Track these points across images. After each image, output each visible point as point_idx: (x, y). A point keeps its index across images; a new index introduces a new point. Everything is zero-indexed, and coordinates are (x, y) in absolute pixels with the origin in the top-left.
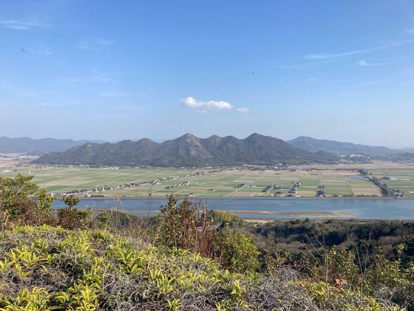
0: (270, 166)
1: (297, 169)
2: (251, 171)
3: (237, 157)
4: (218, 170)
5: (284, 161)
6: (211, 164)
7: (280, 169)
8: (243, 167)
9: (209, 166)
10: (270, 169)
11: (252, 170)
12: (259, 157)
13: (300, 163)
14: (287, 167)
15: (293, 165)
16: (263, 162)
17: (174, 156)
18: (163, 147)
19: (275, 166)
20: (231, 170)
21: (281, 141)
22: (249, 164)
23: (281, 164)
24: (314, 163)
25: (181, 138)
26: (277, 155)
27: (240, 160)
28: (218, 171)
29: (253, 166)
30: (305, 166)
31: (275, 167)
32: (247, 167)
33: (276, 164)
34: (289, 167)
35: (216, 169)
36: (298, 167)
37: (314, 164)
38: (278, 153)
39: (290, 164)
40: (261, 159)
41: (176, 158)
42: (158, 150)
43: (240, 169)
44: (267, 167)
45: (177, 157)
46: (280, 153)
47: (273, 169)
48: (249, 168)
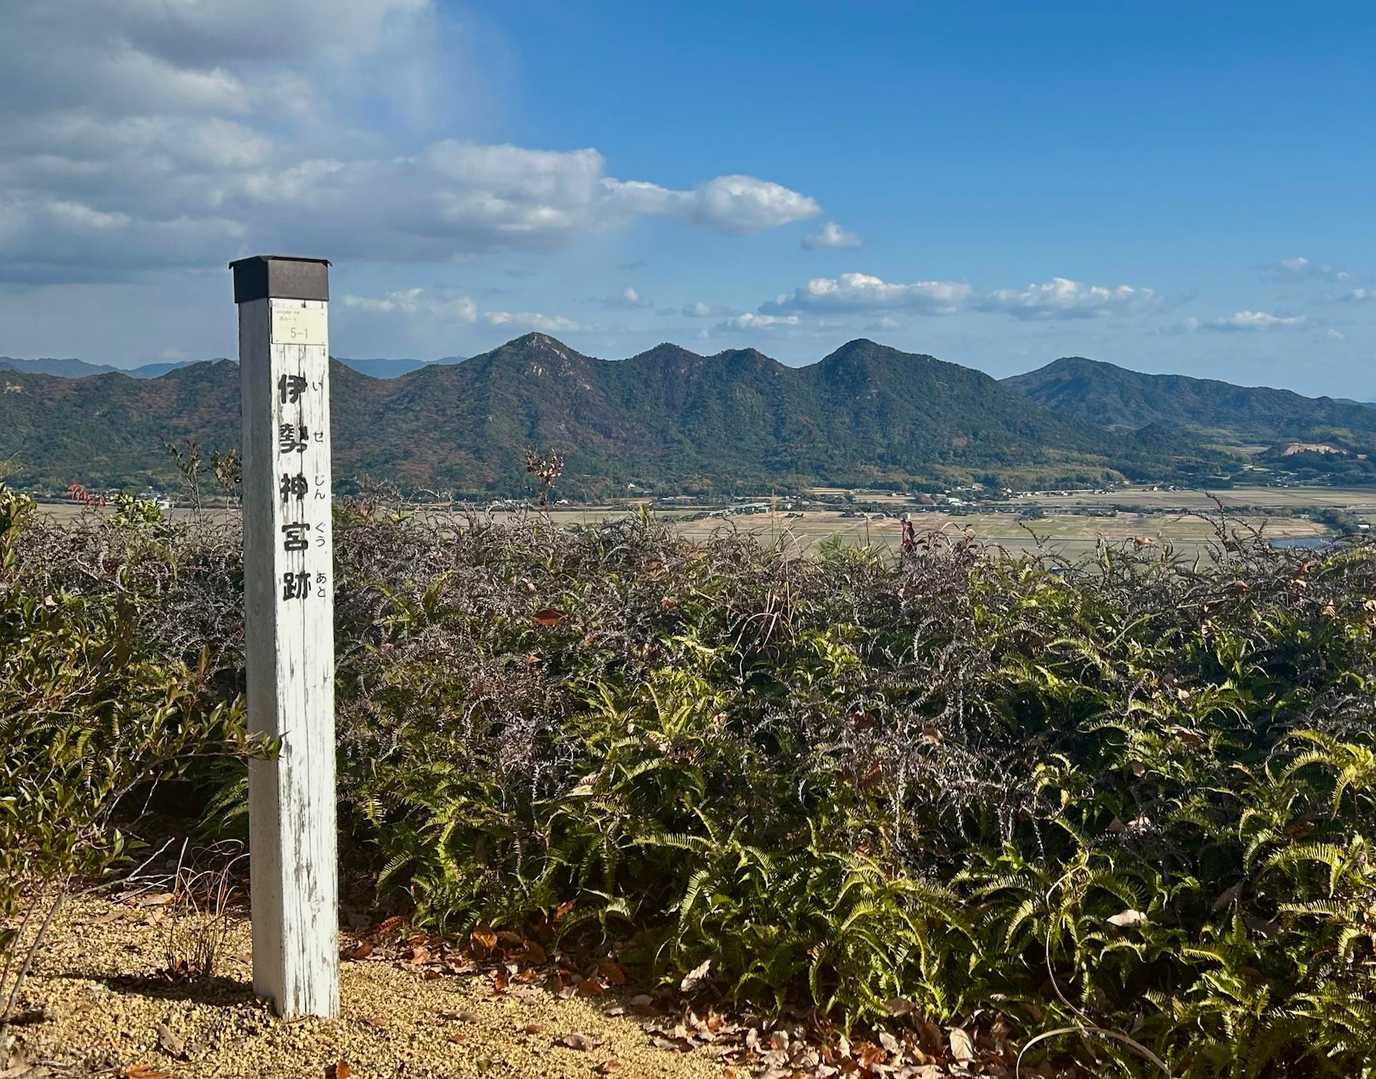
0: (928, 495)
1: (1048, 508)
2: (843, 516)
3: (776, 454)
4: (682, 514)
5: (990, 472)
6: (651, 486)
7: (976, 510)
8: (804, 497)
9: (641, 495)
10: (932, 509)
11: (848, 514)
12: (880, 450)
13: (1064, 480)
14: (1006, 498)
15: (1034, 489)
16: (897, 477)
17: (460, 447)
18: (407, 400)
19: (949, 495)
20: (748, 511)
21: (978, 378)
22: (832, 485)
23: (976, 487)
24: (1127, 483)
25: (496, 354)
26: (960, 442)
27: (787, 466)
28: (686, 519)
29: (852, 492)
30: (1083, 496)
31: (951, 500)
32: (823, 498)
33: (956, 484)
34: (1012, 501)
35: (673, 509)
36: (1054, 500)
37: (1125, 487)
38: (966, 435)
39: (1020, 485)
40: (888, 460)
41: (471, 455)
42: (380, 416)
43: (789, 506)
44: (917, 501)
45: (477, 451)
46: (975, 435)
47: (941, 510)
48: (832, 504)
